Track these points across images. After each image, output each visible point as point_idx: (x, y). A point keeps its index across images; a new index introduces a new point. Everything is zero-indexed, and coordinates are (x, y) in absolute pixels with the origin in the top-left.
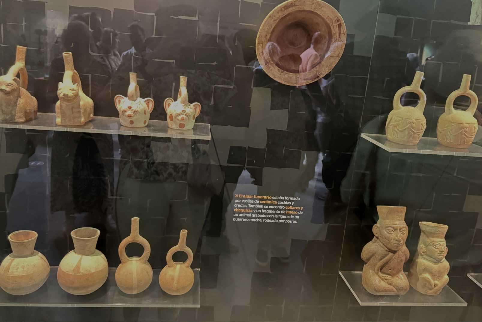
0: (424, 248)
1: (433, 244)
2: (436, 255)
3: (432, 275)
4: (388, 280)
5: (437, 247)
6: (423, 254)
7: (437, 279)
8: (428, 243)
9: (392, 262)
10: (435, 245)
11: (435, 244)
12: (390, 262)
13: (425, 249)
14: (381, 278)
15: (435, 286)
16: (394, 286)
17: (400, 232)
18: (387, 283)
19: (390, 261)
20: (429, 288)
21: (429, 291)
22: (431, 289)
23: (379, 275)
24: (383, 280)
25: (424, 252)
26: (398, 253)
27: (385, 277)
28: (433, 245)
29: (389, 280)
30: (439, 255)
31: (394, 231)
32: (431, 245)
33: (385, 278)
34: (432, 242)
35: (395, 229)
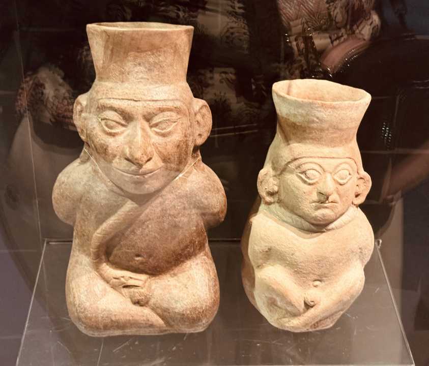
0: (271, 180)
1: (299, 167)
2: (308, 207)
3: (297, 272)
4: (132, 290)
5: (308, 178)
6: (268, 199)
7: (317, 283)
8: (283, 163)
9: (138, 232)
10: (304, 172)
11: (305, 167)
12: (133, 232)
13: (275, 183)
14: (108, 282)
15: (308, 306)
16: (153, 309)
17: (151, 127)
18: (129, 300)
19: (131, 228)
20: (287, 312)
21: (289, 321)
22: (295, 315)
23: (103, 273)
24: (114, 287)
25: (271, 194)
26: (160, 200)
27: (122, 279)
28: (298, 171)
29: (136, 290)
30: (318, 208)
31: (123, 125)
32: (291, 172)
33: (123, 283)
34: (295, 159)
35: (127, 118)
